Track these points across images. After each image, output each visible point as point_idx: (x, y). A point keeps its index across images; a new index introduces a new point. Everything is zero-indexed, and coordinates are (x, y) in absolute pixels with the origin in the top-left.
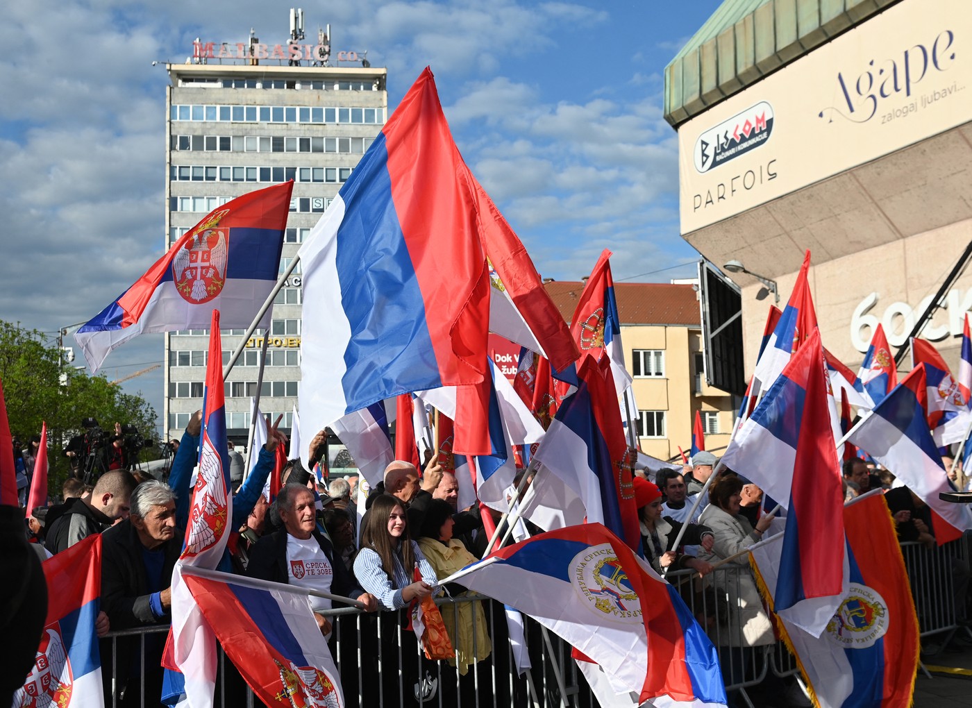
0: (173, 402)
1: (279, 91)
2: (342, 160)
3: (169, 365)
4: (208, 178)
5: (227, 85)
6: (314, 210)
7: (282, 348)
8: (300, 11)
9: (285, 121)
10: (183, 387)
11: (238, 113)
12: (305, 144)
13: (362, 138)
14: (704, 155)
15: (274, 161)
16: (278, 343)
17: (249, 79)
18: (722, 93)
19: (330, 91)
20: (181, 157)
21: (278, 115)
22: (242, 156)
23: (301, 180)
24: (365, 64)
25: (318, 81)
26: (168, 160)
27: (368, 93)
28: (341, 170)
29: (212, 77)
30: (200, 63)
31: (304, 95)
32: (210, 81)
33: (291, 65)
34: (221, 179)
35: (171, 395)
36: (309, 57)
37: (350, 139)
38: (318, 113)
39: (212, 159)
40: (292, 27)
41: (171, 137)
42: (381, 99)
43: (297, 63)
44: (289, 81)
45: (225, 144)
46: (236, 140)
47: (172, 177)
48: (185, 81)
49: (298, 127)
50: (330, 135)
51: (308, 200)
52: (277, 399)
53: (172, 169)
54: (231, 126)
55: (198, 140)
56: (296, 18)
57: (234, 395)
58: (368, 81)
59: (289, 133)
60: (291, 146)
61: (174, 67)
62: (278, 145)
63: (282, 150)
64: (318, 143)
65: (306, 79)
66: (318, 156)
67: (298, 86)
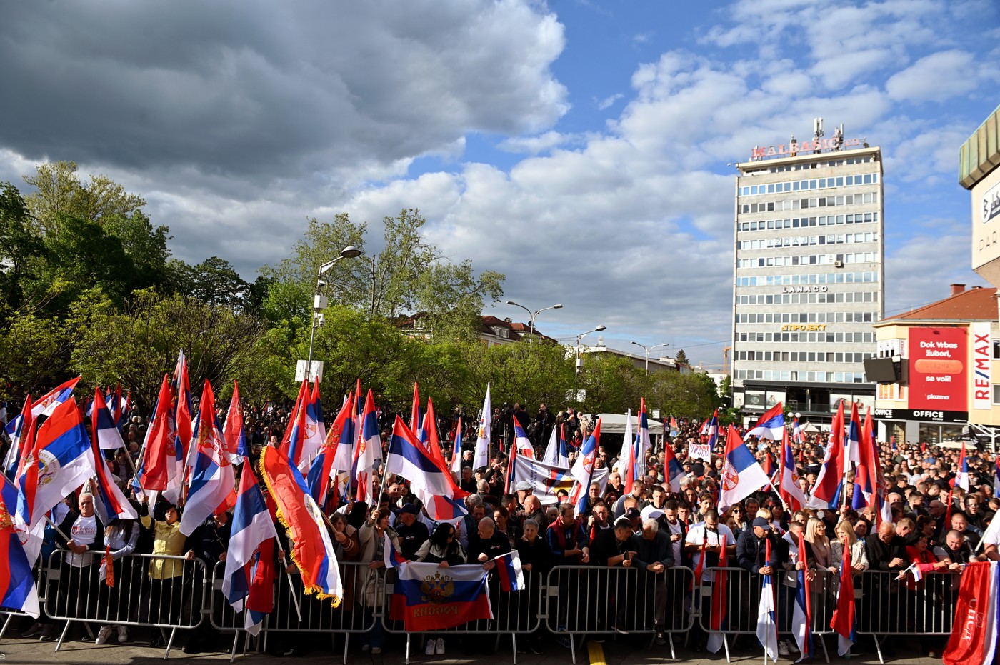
0: (737, 363)
1: (806, 171)
2: (848, 209)
3: (735, 341)
4: (760, 229)
5: (773, 171)
6: (828, 243)
7: (805, 331)
8: (820, 119)
9: (809, 189)
10: (743, 354)
11: (779, 188)
12: (822, 203)
13: (861, 194)
14: (986, 210)
15: (802, 214)
16: (803, 328)
17: (787, 166)
18: (992, 164)
19: (840, 166)
20: (744, 217)
21: (805, 185)
22: (781, 213)
23: (820, 225)
24: (866, 145)
25: (832, 161)
26: (736, 220)
27: (867, 164)
28: (847, 216)
29: (764, 168)
30: (758, 160)
31: (823, 171)
32: (762, 170)
33: (814, 153)
34: (768, 228)
35: (736, 358)
36: (826, 147)
37: (854, 196)
38: (831, 181)
39: (763, 216)
40: (815, 130)
41: (738, 206)
42: (876, 167)
43: (819, 152)
44: (813, 164)
45: (771, 207)
46: (778, 204)
47: (739, 230)
48: (748, 172)
49: (818, 192)
50: (839, 194)
51: (824, 237)
52: (802, 363)
53: (738, 225)
54: (775, 196)
55: (754, 206)
56: (818, 124)
57: (774, 360)
58: (866, 157)
59: (812, 196)
60: (813, 204)
61: (741, 165)
62: (805, 204)
63: (807, 207)
64: (831, 200)
65: (823, 161)
66: (831, 208)
67: (818, 166)
